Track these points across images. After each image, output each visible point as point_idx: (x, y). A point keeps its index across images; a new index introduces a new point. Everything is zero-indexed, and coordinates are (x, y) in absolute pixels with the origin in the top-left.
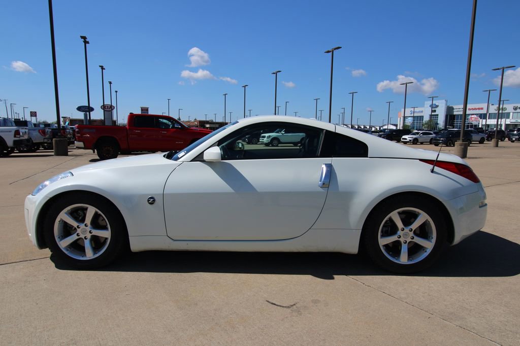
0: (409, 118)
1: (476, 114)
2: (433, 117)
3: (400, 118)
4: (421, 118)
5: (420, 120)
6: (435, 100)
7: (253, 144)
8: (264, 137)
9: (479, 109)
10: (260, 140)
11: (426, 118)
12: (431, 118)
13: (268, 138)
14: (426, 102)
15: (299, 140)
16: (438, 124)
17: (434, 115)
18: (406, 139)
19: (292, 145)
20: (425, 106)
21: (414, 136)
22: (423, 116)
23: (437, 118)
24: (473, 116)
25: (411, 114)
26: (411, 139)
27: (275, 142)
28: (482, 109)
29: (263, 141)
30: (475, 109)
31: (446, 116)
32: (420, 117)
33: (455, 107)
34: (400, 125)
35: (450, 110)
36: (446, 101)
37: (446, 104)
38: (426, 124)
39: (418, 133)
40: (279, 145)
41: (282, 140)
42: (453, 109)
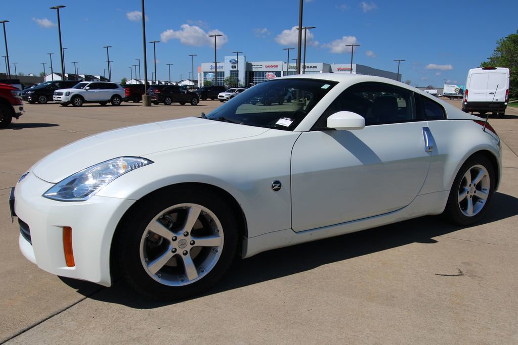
0: (210, 74)
1: (272, 72)
2: (235, 73)
3: (200, 74)
4: (222, 74)
5: (221, 76)
6: (240, 55)
7: (40, 103)
8: (61, 94)
9: (275, 66)
10: (54, 99)
11: (227, 75)
12: (231, 74)
13: (66, 95)
14: (226, 57)
15: (110, 99)
16: (239, 81)
17: (234, 71)
18: (223, 97)
19: (98, 104)
20: (225, 61)
21: (231, 94)
22: (224, 72)
23: (238, 74)
24: (270, 74)
25: (212, 69)
26: (228, 96)
27: (78, 101)
28: (277, 66)
29: (59, 99)
30: (271, 66)
31: (246, 73)
32: (221, 72)
33: (253, 63)
34: (200, 81)
35: (249, 66)
36: (245, 57)
37: (245, 60)
38: (227, 80)
39: (234, 91)
40: (84, 105)
41: (86, 98)
42: (252, 66)
